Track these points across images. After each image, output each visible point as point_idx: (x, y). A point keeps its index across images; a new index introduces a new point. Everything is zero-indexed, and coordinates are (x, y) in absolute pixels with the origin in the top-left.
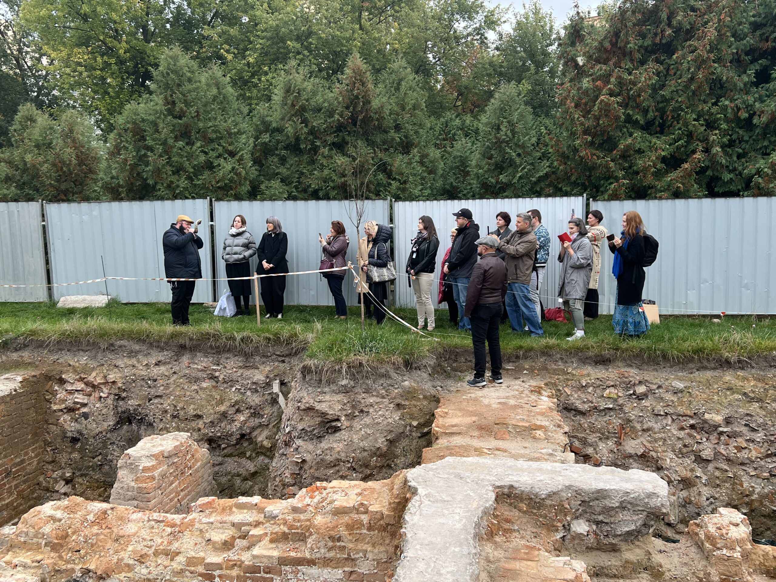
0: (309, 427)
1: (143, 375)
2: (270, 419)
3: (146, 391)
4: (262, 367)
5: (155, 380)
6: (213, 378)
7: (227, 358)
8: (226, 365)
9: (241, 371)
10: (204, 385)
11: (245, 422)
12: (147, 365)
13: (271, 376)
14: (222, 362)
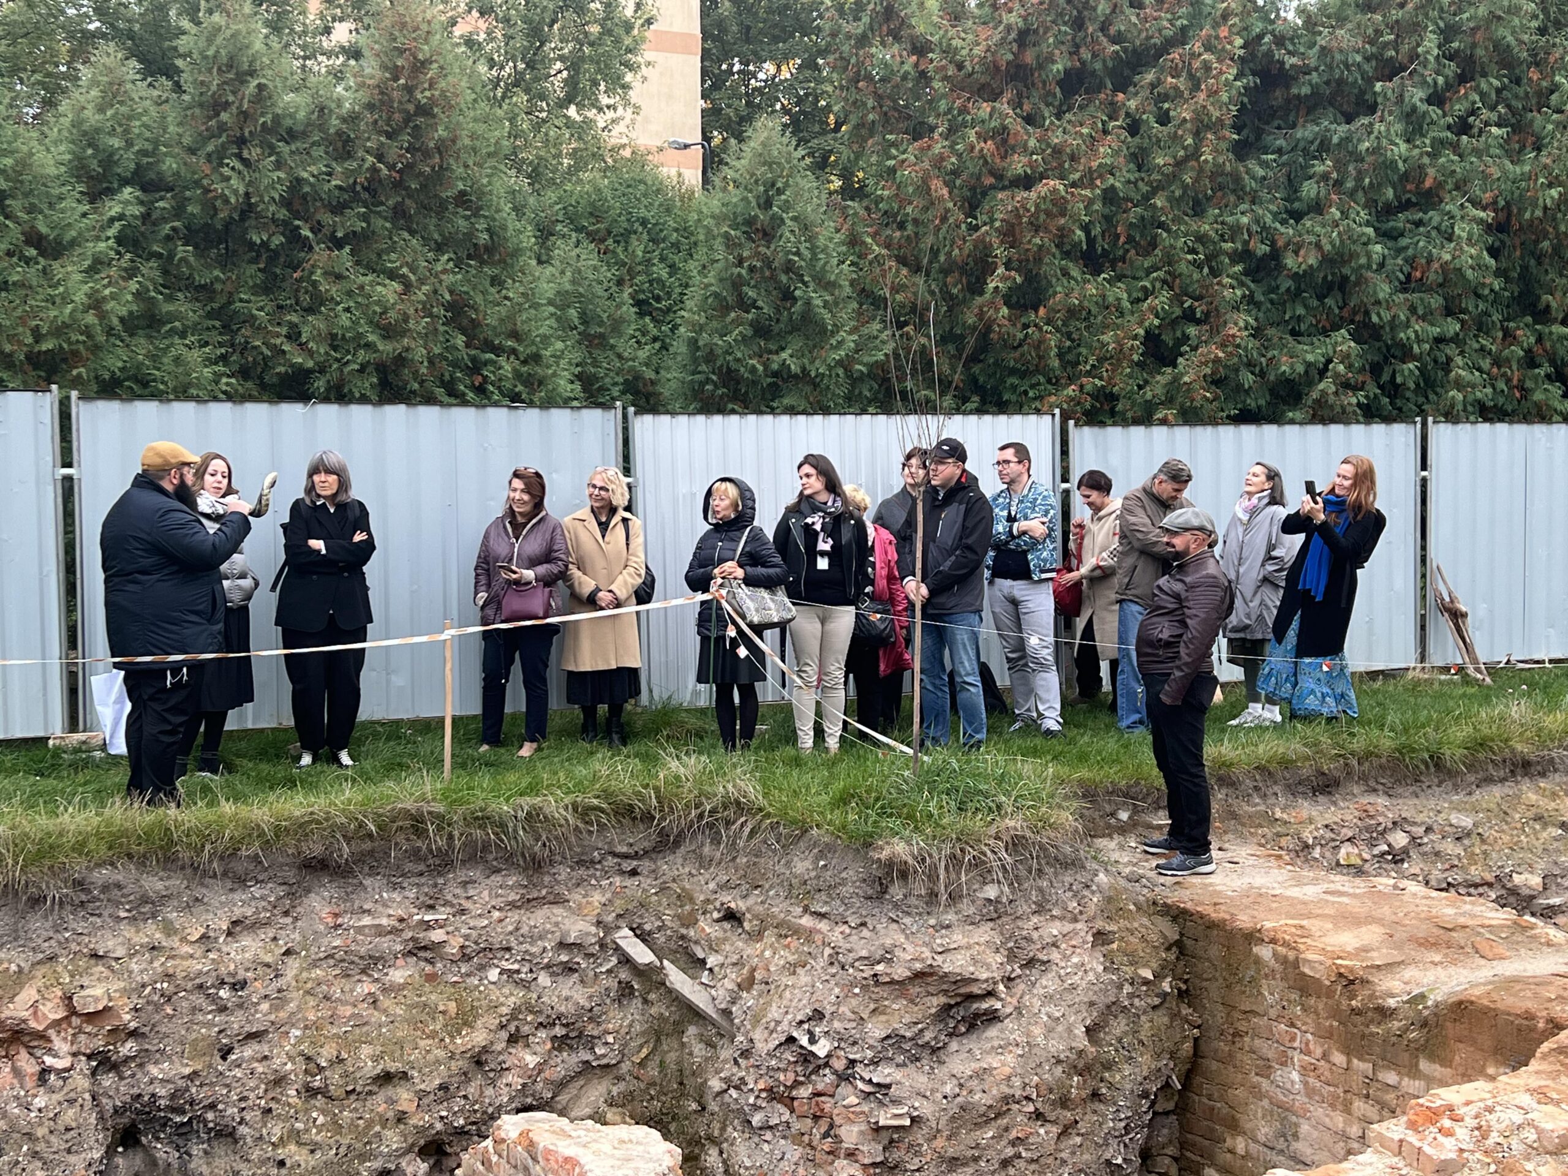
1: (200, 973)
2: (625, 1045)
3: (210, 1025)
4: (576, 897)
5: (239, 985)
6: (419, 950)
7: (465, 884)
8: (467, 904)
9: (514, 916)
10: (398, 975)
11: (540, 1068)
12: (204, 937)
13: (610, 918)
14: (449, 897)
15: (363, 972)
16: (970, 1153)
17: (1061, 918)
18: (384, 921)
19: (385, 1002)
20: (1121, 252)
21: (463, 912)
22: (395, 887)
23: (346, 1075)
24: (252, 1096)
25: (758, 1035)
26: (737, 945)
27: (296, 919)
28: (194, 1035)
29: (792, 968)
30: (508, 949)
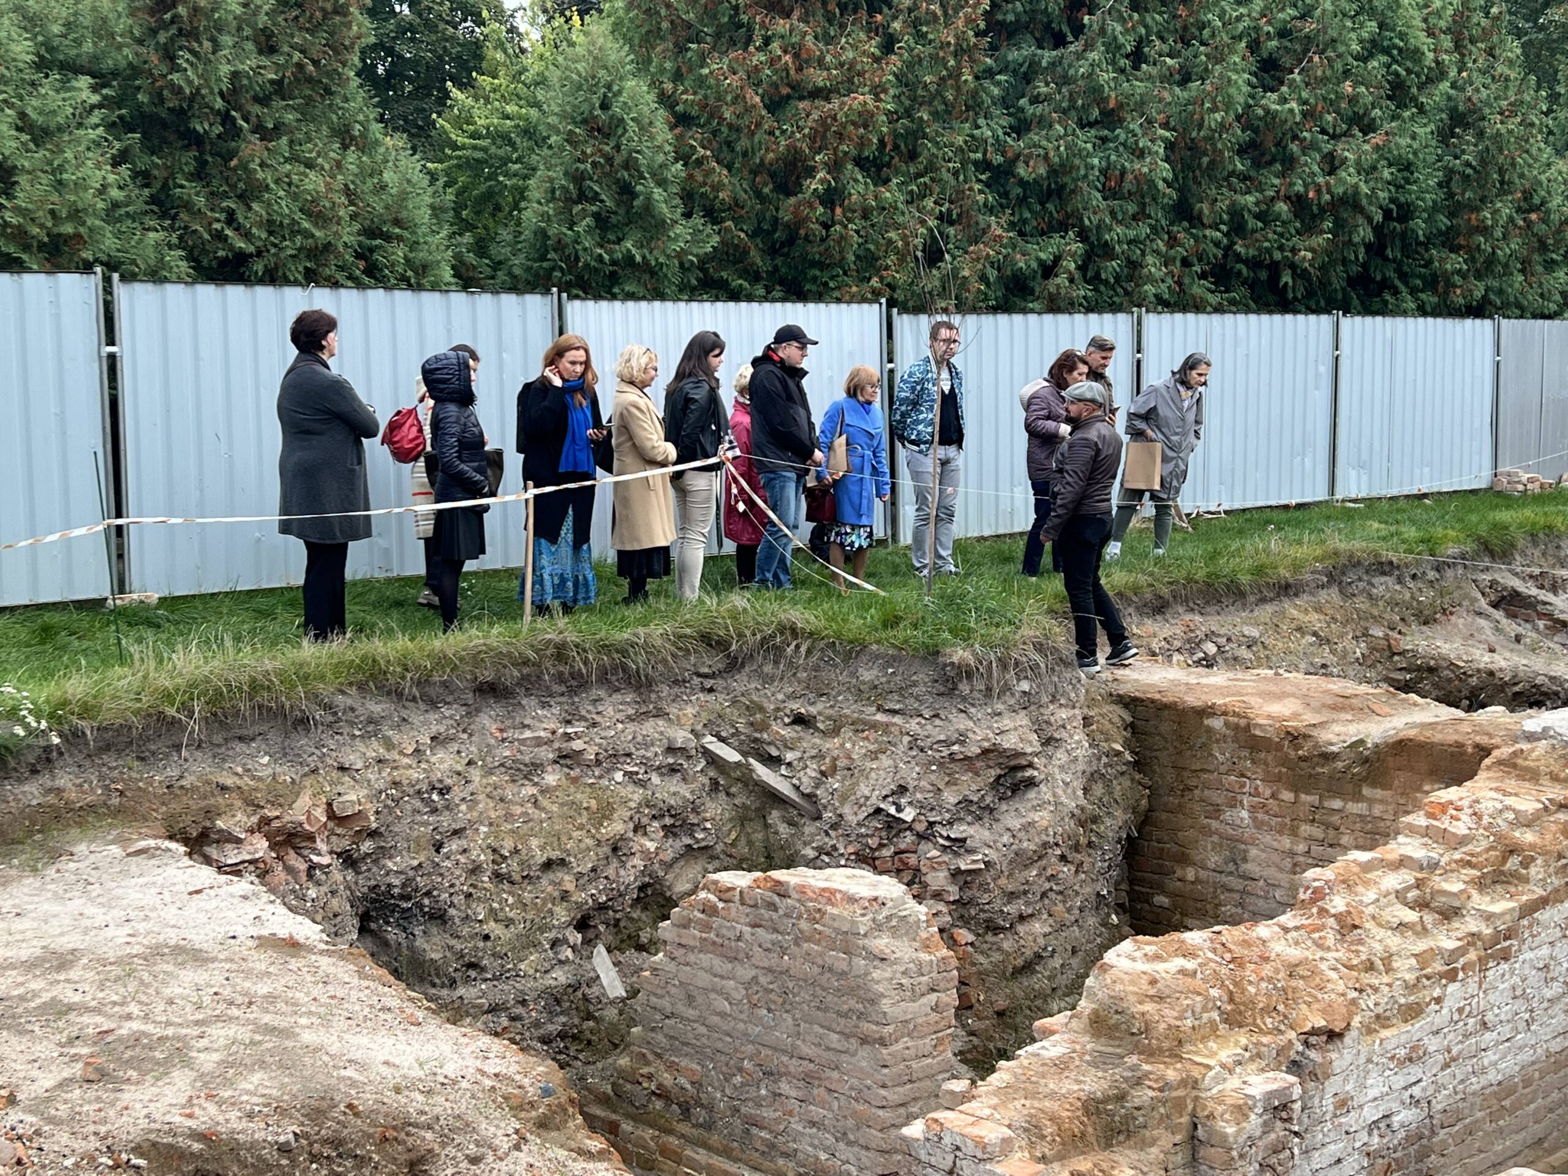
0: (975, 792)
1: (417, 781)
2: (718, 830)
3: (426, 824)
4: (674, 711)
5: (445, 790)
6: (567, 758)
7: (595, 702)
8: (598, 719)
10: (551, 779)
11: (657, 851)
12: (416, 750)
13: (699, 727)
14: (583, 713)
15: (526, 777)
16: (1022, 888)
17: (1066, 706)
18: (542, 734)
19: (544, 802)
20: (887, 159)
21: (594, 725)
22: (545, 705)
23: (521, 863)
24: (457, 883)
25: (847, 810)
26: (811, 741)
27: (471, 735)
28: (416, 834)
29: (874, 755)
30: (629, 755)
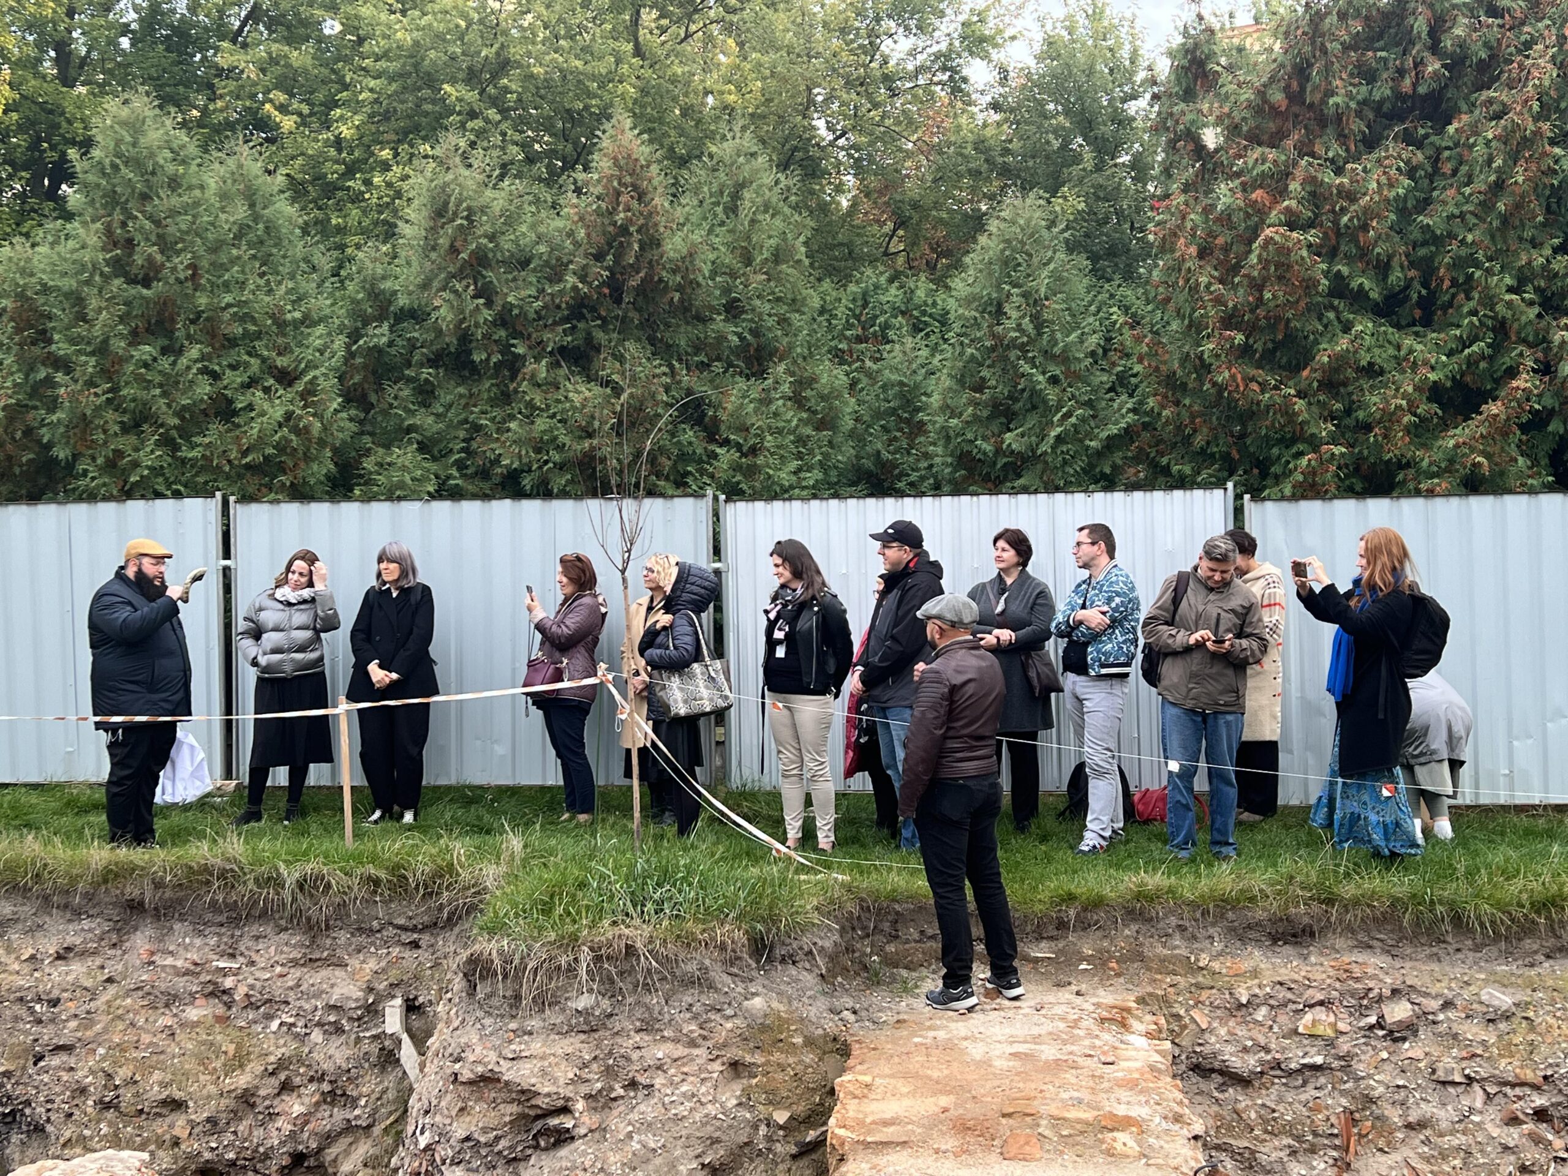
0: (485, 1130)
2: (375, 1111)
3: (27, 1033)
4: (354, 963)
6: (217, 992)
7: (257, 938)
8: (255, 957)
9: (296, 973)
10: (193, 1014)
11: (305, 1119)
12: (33, 957)
13: (382, 986)
14: (243, 949)
15: (167, 1006)
17: (676, 1041)
19: (181, 1036)
21: (252, 963)
22: (200, 934)
23: (137, 1094)
24: (58, 1100)
28: (14, 1040)
30: (287, 1003)
